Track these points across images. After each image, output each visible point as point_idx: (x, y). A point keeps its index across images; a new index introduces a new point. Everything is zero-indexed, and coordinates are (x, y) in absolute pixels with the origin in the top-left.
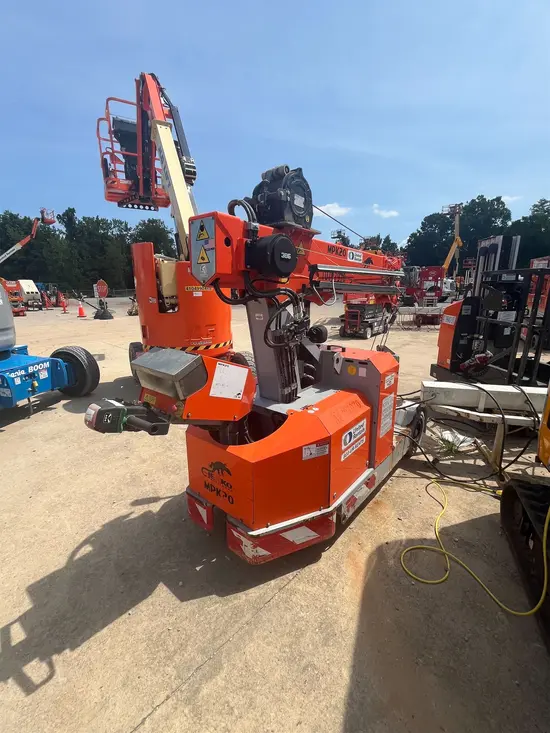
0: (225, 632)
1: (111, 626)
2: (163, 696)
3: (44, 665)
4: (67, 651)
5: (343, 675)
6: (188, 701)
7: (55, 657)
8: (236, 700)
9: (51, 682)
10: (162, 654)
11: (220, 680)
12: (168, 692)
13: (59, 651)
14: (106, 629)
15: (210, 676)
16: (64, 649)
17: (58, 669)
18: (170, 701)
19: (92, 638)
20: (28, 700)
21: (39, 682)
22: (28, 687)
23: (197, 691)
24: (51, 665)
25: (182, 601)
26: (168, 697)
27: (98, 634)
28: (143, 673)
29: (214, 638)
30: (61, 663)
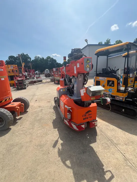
0: (105, 137)
1: (99, 157)
2: (116, 148)
3: (107, 173)
4: (104, 167)
5: (114, 127)
6: (117, 145)
7: (105, 171)
8: (117, 139)
9: (111, 171)
10: (108, 147)
11: (114, 140)
12: (115, 147)
13: (103, 169)
14: (99, 158)
15: (113, 141)
16: (103, 168)
17: (108, 169)
18: (117, 147)
19: (101, 161)
20: (115, 177)
21: (111, 174)
22: (112, 177)
23: (115, 143)
24: (107, 172)
25: (96, 142)
26: (116, 147)
27: (101, 159)
28: (111, 151)
29: (106, 139)
30: (107, 169)
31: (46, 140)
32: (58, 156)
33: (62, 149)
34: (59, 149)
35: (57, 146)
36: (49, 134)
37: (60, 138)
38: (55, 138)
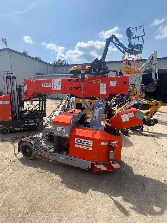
31: (106, 220)
32: (144, 217)
33: (134, 204)
34: (133, 209)
35: (127, 209)
36: (94, 209)
37: (114, 196)
38: (109, 203)
